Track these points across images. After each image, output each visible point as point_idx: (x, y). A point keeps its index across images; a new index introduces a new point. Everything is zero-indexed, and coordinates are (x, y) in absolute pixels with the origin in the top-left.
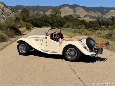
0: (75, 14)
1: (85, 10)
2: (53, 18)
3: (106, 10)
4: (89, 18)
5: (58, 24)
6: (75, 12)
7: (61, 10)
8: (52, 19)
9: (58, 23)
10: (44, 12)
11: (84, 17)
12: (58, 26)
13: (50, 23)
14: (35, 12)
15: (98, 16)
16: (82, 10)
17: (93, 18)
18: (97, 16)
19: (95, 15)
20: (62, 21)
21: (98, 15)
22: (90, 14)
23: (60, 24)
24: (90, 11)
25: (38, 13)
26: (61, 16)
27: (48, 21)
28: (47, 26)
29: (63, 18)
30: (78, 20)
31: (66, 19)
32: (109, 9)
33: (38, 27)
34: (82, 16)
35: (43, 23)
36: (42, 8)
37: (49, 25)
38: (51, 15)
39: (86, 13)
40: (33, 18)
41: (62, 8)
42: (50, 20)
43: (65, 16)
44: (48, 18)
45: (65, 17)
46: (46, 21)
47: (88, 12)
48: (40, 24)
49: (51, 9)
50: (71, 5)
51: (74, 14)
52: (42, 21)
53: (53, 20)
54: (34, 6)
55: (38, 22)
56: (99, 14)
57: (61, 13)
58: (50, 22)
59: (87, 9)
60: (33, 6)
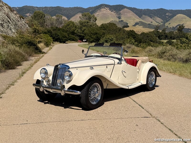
0: (120, 20)
1: (137, 14)
2: (84, 28)
3: (170, 15)
4: (142, 27)
5: (92, 38)
6: (119, 18)
7: (97, 14)
8: (82, 29)
9: (93, 36)
10: (69, 18)
11: (135, 25)
12: (92, 40)
13: (80, 36)
14: (54, 17)
15: (157, 24)
16: (131, 14)
17: (149, 27)
18: (155, 23)
19: (152, 22)
20: (98, 32)
21: (157, 21)
22: (143, 21)
23: (94, 37)
24: (144, 16)
25: (60, 20)
26: (96, 24)
27: (76, 31)
28: (75, 41)
29: (100, 28)
30: (124, 31)
31: (105, 30)
32: (174, 13)
33: (61, 42)
34: (131, 23)
35: (68, 35)
36: (65, 10)
37: (77, 38)
38: (81, 23)
39: (138, 20)
40: (52, 28)
41: (99, 11)
42: (79, 30)
43: (102, 25)
44: (76, 27)
45: (103, 27)
46: (73, 33)
47: (140, 17)
48: (63, 37)
49: (80, 12)
50: (114, 6)
51: (118, 20)
52: (66, 31)
53: (83, 31)
54: (52, 7)
55: (59, 34)
56: (159, 20)
57: (96, 20)
58: (79, 34)
59: (139, 13)
60: (50, 7)
